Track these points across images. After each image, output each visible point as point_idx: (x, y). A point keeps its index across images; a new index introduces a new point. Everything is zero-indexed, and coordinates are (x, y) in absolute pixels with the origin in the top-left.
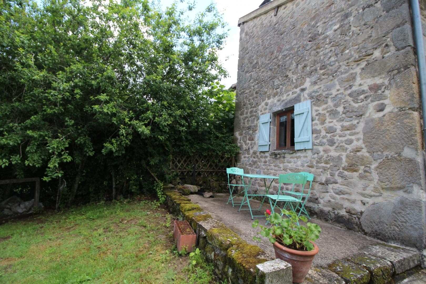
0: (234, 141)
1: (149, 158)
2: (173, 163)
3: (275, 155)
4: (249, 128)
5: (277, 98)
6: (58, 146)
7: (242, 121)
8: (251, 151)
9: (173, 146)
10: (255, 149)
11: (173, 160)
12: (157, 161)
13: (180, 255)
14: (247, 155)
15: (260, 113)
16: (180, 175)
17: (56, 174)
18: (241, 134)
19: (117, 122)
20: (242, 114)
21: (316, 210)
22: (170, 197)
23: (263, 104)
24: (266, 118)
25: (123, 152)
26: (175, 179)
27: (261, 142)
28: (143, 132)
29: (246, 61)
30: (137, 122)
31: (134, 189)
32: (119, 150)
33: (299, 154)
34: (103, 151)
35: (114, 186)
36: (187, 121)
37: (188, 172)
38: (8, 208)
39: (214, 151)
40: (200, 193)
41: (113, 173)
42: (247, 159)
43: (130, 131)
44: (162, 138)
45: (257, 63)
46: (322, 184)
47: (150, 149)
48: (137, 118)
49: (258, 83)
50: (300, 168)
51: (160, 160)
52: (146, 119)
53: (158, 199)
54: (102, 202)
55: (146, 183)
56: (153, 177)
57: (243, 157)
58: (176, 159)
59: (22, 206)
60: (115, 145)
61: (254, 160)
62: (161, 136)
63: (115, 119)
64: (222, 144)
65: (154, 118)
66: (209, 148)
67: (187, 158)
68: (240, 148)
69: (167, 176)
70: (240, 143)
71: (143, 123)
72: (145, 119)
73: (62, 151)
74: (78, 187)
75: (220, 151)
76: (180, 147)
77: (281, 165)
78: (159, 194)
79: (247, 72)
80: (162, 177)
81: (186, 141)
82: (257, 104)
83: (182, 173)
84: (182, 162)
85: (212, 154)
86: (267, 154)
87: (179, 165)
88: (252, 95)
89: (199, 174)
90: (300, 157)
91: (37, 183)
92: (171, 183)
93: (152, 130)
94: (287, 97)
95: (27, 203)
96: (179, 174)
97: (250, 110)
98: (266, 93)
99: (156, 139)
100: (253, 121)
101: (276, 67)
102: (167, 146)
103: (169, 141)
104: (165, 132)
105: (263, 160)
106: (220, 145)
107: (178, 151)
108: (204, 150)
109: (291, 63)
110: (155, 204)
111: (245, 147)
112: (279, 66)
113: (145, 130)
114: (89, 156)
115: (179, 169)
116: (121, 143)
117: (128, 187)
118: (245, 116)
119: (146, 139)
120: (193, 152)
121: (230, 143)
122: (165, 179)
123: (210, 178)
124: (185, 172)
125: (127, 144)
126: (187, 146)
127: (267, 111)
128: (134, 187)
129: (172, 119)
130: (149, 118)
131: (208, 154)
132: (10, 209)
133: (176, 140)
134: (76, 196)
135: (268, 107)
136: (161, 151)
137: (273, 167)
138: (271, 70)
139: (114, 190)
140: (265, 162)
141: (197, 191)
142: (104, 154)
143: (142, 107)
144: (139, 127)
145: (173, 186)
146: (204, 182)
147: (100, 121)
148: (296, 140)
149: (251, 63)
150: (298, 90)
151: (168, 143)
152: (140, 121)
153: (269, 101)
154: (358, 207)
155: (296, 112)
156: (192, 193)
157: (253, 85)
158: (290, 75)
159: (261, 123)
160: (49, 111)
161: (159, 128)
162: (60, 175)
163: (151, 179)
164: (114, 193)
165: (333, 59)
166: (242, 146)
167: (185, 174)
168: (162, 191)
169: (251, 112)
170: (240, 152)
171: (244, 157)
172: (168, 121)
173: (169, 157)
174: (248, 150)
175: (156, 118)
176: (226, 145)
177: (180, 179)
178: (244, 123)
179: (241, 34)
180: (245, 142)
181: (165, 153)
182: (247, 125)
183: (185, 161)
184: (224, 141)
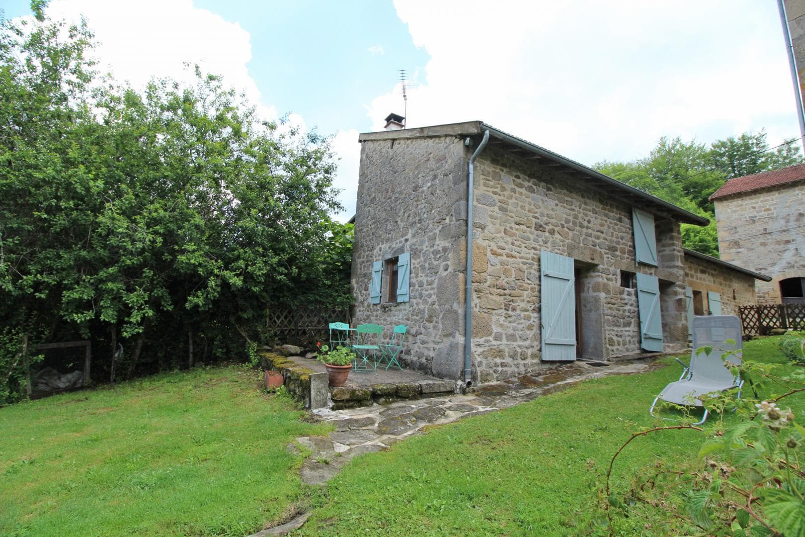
0: (350, 291)
1: (240, 313)
2: (270, 319)
3: (384, 308)
4: (365, 275)
5: (388, 244)
6: (137, 300)
7: (359, 266)
8: (366, 304)
9: (271, 298)
10: (369, 301)
11: (270, 315)
12: (250, 315)
13: (269, 392)
14: (362, 309)
15: (375, 259)
16: (279, 335)
17: (136, 330)
18: (357, 283)
19: (203, 273)
20: (359, 258)
21: (409, 361)
22: (265, 356)
23: (378, 249)
24: (378, 266)
25: (211, 306)
26: (273, 340)
27: (373, 294)
28: (234, 284)
29: (365, 192)
30: (228, 272)
31: (219, 352)
32: (205, 304)
33: (401, 307)
34: (187, 305)
35: (191, 351)
36: (286, 268)
37: (290, 331)
38: (42, 383)
39: (323, 303)
40: (302, 354)
41: (190, 334)
42: (361, 313)
43: (219, 282)
44: (255, 289)
45: (374, 198)
46: (413, 336)
47: (241, 302)
48: (226, 269)
49: (374, 223)
50: (401, 321)
51: (253, 316)
52: (238, 268)
53: (250, 361)
54: (176, 371)
55: (235, 345)
56: (243, 337)
57: (358, 310)
58: (274, 314)
59: (63, 379)
60: (201, 298)
61: (368, 313)
62: (255, 287)
63: (201, 269)
64: (335, 294)
65: (247, 268)
66: (316, 300)
67: (289, 312)
68: (355, 300)
69: (262, 336)
70: (356, 293)
71: (234, 273)
72: (236, 269)
73: (142, 305)
74: (141, 354)
75: (330, 304)
76: (279, 299)
77: (388, 319)
78: (252, 354)
79: (365, 205)
80: (255, 337)
81: (288, 292)
82: (373, 248)
83: (282, 331)
84: (282, 318)
85: (320, 308)
86: (378, 307)
87: (278, 322)
88: (369, 236)
89: (304, 333)
90: (400, 310)
91: (88, 348)
92: (267, 344)
93: (244, 281)
94: (396, 245)
95: (69, 376)
96: (278, 332)
97: (366, 254)
98: (380, 236)
99: (249, 290)
100: (368, 268)
101: (389, 208)
102: (264, 298)
103: (266, 291)
104: (260, 282)
105: (375, 313)
106: (331, 296)
107: (277, 304)
108: (311, 302)
109: (400, 210)
110: (246, 366)
111: (360, 298)
112: (391, 208)
113: (237, 282)
114: (168, 310)
115: (278, 326)
116: (207, 296)
117: (211, 352)
118: (362, 260)
119: (238, 290)
120: (297, 306)
121: (345, 293)
122: (260, 339)
123: (317, 338)
124: (286, 330)
125: (215, 297)
126: (288, 297)
127: (380, 257)
128: (219, 350)
129: (268, 268)
130: (241, 268)
131: (316, 308)
132: (46, 384)
133: (275, 290)
134: (138, 366)
135: (381, 253)
136: (255, 303)
137: (382, 321)
138: (385, 210)
139: (191, 356)
140: (377, 316)
141: (299, 352)
142: (188, 308)
143: (233, 254)
144: (230, 278)
145: (269, 348)
146: (310, 343)
147: (182, 271)
148: (398, 292)
149: (370, 196)
150: (403, 239)
151: (264, 294)
152: (231, 271)
153: (383, 246)
154: (432, 354)
155: (399, 264)
156: (292, 355)
157: (370, 223)
158: (399, 220)
159: (374, 271)
160: (128, 262)
161: (253, 278)
162: (141, 331)
163: (241, 340)
164: (191, 359)
165: (425, 216)
166: (357, 296)
167: (286, 333)
168: (256, 352)
169: (368, 256)
170: (356, 304)
171: (360, 311)
172: (262, 270)
173: (264, 312)
174: (362, 302)
175: (249, 268)
176: (338, 296)
177: (279, 339)
178: (361, 269)
179: (362, 154)
180: (361, 292)
181: (261, 306)
182: (363, 272)
183: (286, 317)
184: (337, 291)
